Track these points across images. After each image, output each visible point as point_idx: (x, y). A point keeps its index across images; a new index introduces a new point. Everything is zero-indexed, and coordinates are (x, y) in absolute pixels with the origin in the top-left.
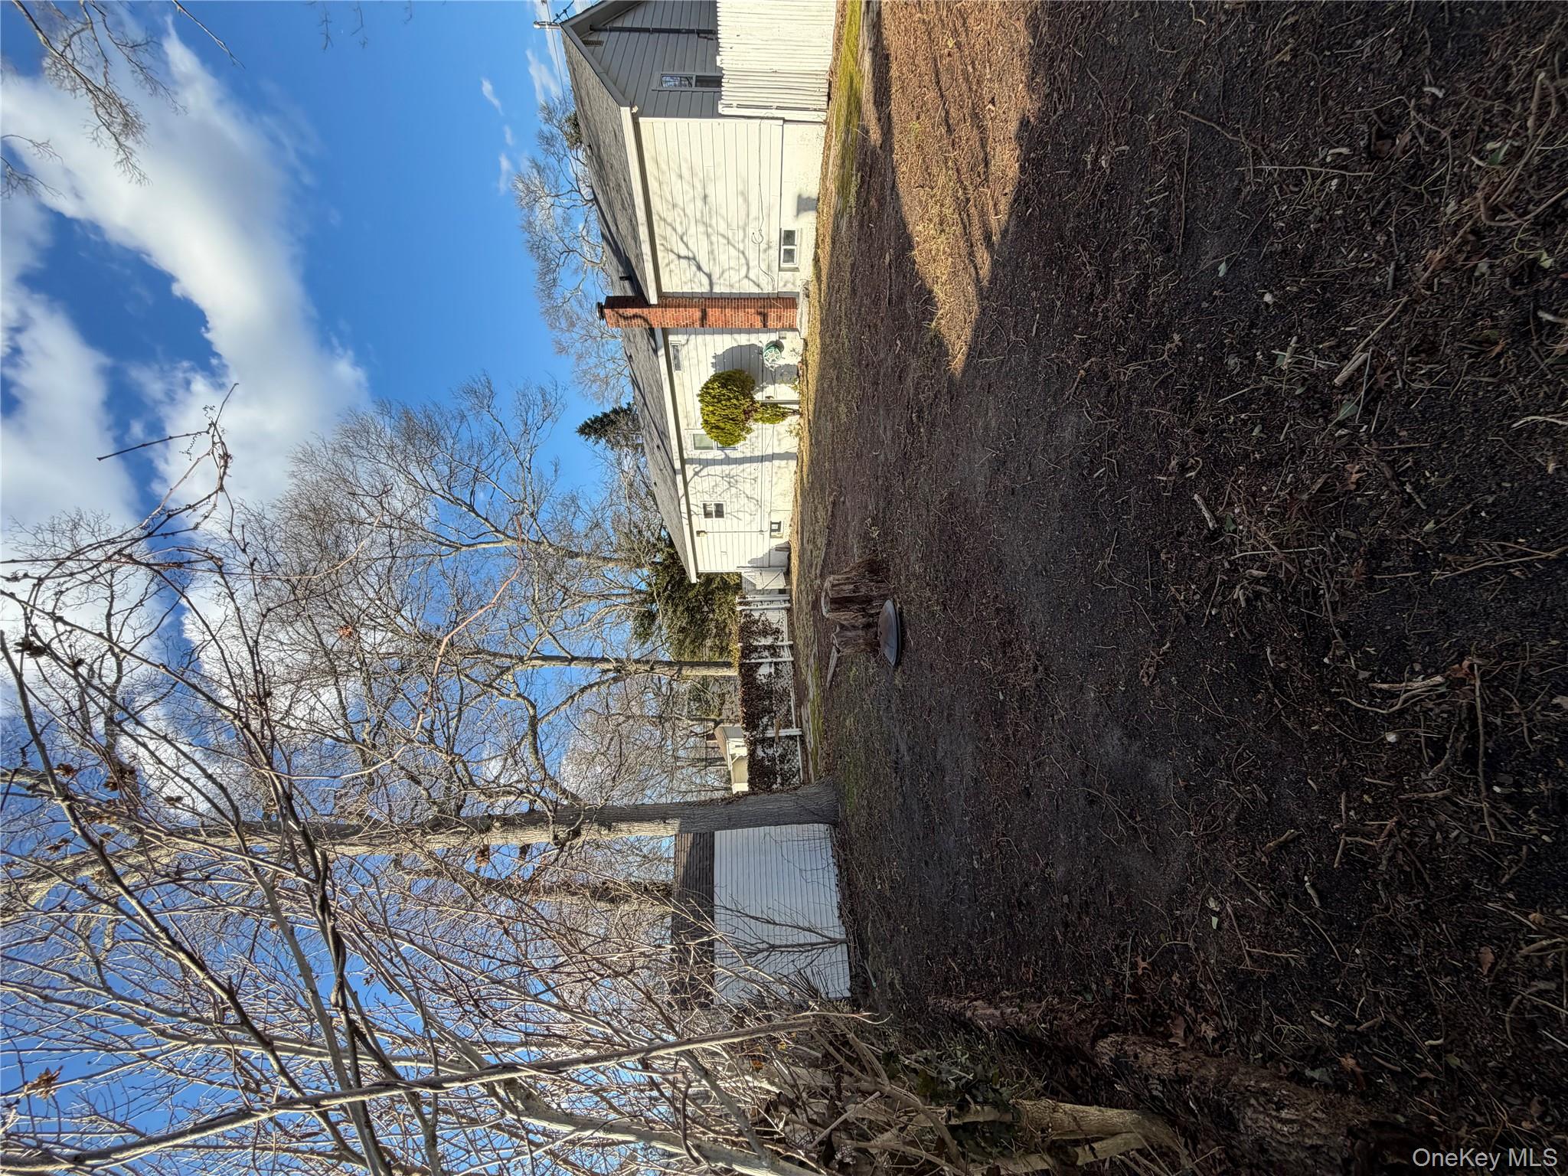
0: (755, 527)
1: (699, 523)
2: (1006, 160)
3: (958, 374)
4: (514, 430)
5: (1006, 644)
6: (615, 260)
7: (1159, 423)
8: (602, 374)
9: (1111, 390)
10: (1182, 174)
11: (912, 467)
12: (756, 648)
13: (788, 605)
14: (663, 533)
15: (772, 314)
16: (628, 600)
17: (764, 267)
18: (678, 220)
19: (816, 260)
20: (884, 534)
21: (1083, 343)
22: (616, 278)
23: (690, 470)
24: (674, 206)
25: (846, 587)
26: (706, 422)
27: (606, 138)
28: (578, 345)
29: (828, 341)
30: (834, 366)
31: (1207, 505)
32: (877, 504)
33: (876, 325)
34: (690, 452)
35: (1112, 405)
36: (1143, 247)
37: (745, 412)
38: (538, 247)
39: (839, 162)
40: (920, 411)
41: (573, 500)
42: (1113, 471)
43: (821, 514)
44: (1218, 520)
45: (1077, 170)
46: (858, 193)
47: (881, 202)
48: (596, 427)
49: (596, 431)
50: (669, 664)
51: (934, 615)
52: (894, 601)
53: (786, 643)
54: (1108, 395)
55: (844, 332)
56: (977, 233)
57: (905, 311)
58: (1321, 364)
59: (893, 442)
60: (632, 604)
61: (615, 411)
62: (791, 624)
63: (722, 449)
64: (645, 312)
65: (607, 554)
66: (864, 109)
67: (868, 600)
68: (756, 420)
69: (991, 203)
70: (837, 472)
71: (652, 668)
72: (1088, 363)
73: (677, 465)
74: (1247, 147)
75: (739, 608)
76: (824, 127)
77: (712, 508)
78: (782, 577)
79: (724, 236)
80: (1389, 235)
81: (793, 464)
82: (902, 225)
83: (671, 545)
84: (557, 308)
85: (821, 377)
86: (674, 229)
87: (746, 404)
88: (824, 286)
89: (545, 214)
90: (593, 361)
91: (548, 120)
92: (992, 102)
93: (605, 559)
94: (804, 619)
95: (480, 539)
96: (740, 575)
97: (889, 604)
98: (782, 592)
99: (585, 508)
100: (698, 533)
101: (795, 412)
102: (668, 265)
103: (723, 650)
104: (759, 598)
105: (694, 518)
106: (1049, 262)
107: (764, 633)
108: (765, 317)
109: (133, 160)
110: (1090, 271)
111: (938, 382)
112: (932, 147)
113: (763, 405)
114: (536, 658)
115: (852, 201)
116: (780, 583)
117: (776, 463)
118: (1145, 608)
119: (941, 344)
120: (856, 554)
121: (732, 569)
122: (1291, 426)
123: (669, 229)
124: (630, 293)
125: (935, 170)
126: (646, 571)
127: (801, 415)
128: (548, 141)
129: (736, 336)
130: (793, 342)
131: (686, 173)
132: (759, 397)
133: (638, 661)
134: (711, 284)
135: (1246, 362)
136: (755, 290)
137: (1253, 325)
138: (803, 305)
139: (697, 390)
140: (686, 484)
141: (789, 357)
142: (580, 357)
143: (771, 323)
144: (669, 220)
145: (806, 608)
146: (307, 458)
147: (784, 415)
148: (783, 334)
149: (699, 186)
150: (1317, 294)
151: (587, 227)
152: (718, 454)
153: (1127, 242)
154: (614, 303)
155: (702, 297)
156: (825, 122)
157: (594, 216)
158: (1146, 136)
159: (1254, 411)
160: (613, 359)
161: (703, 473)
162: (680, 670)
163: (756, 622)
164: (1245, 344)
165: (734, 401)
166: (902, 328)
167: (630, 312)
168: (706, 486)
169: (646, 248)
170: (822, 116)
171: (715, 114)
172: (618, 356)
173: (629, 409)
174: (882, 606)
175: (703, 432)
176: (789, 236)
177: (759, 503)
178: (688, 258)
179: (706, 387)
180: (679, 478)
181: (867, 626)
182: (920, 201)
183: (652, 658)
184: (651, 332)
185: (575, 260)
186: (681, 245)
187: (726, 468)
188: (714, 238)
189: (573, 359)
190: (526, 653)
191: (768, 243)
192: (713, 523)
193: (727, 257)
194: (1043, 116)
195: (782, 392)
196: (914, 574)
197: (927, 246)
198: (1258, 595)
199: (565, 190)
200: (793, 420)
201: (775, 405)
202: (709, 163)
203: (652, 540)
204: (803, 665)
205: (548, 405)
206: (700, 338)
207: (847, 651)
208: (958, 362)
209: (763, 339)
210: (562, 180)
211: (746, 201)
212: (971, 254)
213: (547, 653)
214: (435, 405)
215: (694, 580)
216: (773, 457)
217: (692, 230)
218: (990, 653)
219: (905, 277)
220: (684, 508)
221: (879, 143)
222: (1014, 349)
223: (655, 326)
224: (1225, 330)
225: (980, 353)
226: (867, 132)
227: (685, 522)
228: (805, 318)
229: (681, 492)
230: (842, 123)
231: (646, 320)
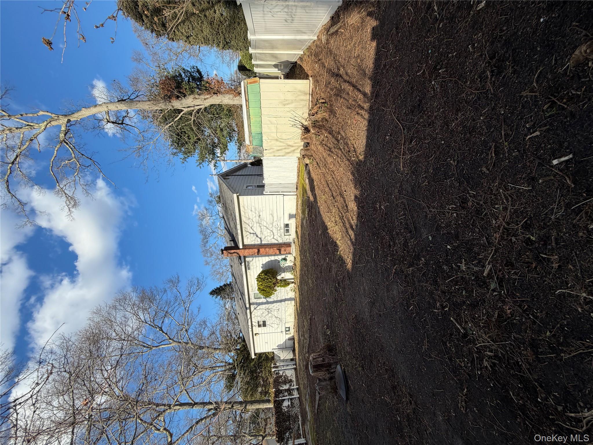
0: (279, 330)
1: (256, 330)
2: (353, 206)
3: (350, 270)
4: (184, 295)
5: (394, 388)
6: (228, 235)
7: (427, 289)
8: (221, 271)
9: (406, 277)
10: (407, 211)
11: (339, 305)
12: (281, 390)
13: (295, 366)
14: (241, 335)
15: (283, 249)
16: (223, 369)
17: (279, 235)
18: (250, 223)
19: (296, 232)
20: (332, 333)
21: (391, 260)
22: (228, 241)
23: (252, 307)
24: (249, 219)
25: (319, 359)
26: (259, 288)
27: (229, 202)
28: (213, 262)
29: (303, 258)
30: (305, 266)
31: (458, 322)
32: (328, 320)
33: (319, 253)
34: (253, 300)
35: (408, 282)
36: (402, 231)
37: (274, 284)
38: (203, 232)
39: (301, 205)
40: (339, 283)
41: (205, 322)
42: (416, 307)
43: (306, 323)
44: (464, 329)
45: (375, 209)
46: (308, 213)
47: (316, 216)
48: (217, 292)
49: (217, 293)
50: (241, 403)
51: (359, 373)
52: (341, 365)
53: (295, 387)
54: (405, 278)
55: (308, 255)
56: (348, 226)
57: (328, 249)
58: (476, 269)
59: (330, 294)
60: (225, 371)
61: (225, 285)
62: (297, 377)
63: (265, 298)
64: (238, 251)
65: (216, 346)
66: (307, 192)
67: (329, 365)
68: (278, 286)
69: (350, 218)
70: (310, 306)
71: (232, 406)
72: (395, 267)
73: (248, 306)
74: (424, 205)
75: (273, 370)
76: (296, 196)
77: (261, 323)
78: (291, 353)
79: (265, 226)
80: (479, 229)
81: (293, 302)
82: (323, 223)
83: (244, 341)
84: (207, 250)
85: (301, 270)
86: (249, 225)
87: (274, 281)
88: (300, 240)
89: (207, 221)
90: (218, 267)
91: (211, 196)
92: (345, 191)
93: (215, 349)
94: (302, 374)
95: (162, 343)
96: (273, 353)
97: (338, 367)
98: (292, 360)
99: (209, 325)
100: (256, 334)
101: (292, 282)
102: (246, 236)
103: (266, 393)
104: (282, 364)
105: (254, 328)
106: (373, 234)
107: (285, 383)
108: (280, 250)
109: (72, 214)
110: (387, 237)
111: (344, 273)
112: (329, 202)
113: (281, 280)
114: (177, 405)
115: (306, 215)
116: (291, 356)
117: (286, 302)
118: (449, 370)
119: (342, 260)
120: (322, 343)
121: (270, 350)
122: (476, 291)
123: (247, 225)
124: (233, 245)
125: (331, 208)
126: (232, 354)
127: (295, 283)
128: (210, 202)
129: (270, 257)
130: (290, 258)
131: (253, 210)
132: (279, 278)
133: (226, 403)
134: (261, 241)
135: (450, 268)
136: (276, 242)
137: (447, 256)
138: (293, 246)
139: (256, 276)
140: (251, 313)
141: (289, 263)
142: (214, 265)
143: (282, 252)
144: (247, 223)
145: (303, 368)
146: (98, 312)
147: (289, 284)
148: (287, 255)
149: (257, 213)
150: (464, 246)
151: (220, 224)
152: (264, 300)
153: (396, 230)
154: (227, 249)
155: (258, 245)
156: (296, 195)
157: (223, 221)
158: (393, 201)
159: (460, 285)
160: (225, 266)
161: (257, 309)
162: (246, 406)
163: (281, 376)
164: (447, 261)
165: (270, 280)
166: (328, 254)
167: (232, 251)
168: (259, 313)
169: (239, 231)
170: (295, 193)
171: (262, 194)
172: (228, 264)
173: (230, 284)
174: (336, 368)
175: (258, 292)
176: (287, 225)
177: (280, 320)
178: (253, 234)
179: (259, 275)
180: (248, 311)
181: (331, 379)
182: (328, 216)
183: (233, 400)
184: (240, 258)
185: (215, 235)
186: (251, 230)
187: (267, 306)
188: (262, 227)
189: (211, 266)
190: (173, 403)
191: (280, 227)
192: (262, 330)
193: (266, 232)
194: (361, 195)
195: (287, 275)
196: (347, 352)
197: (332, 229)
198: (494, 364)
199: (214, 215)
200: (292, 285)
201: (285, 280)
202: (260, 207)
203: (236, 338)
204: (304, 400)
205: (199, 284)
206: (257, 258)
207: (323, 393)
208: (349, 266)
209: (280, 258)
210: (214, 212)
211: (273, 216)
212: (347, 231)
213: (182, 402)
214: (155, 287)
215: (253, 357)
216: (285, 300)
217: (255, 225)
218: (388, 393)
219: (326, 238)
220: (250, 324)
221: (313, 200)
222: (368, 262)
223: (241, 256)
224: (438, 257)
225: (357, 263)
226: (309, 198)
227: (250, 330)
228: (294, 250)
229: (249, 317)
230: (301, 195)
231: (238, 254)
